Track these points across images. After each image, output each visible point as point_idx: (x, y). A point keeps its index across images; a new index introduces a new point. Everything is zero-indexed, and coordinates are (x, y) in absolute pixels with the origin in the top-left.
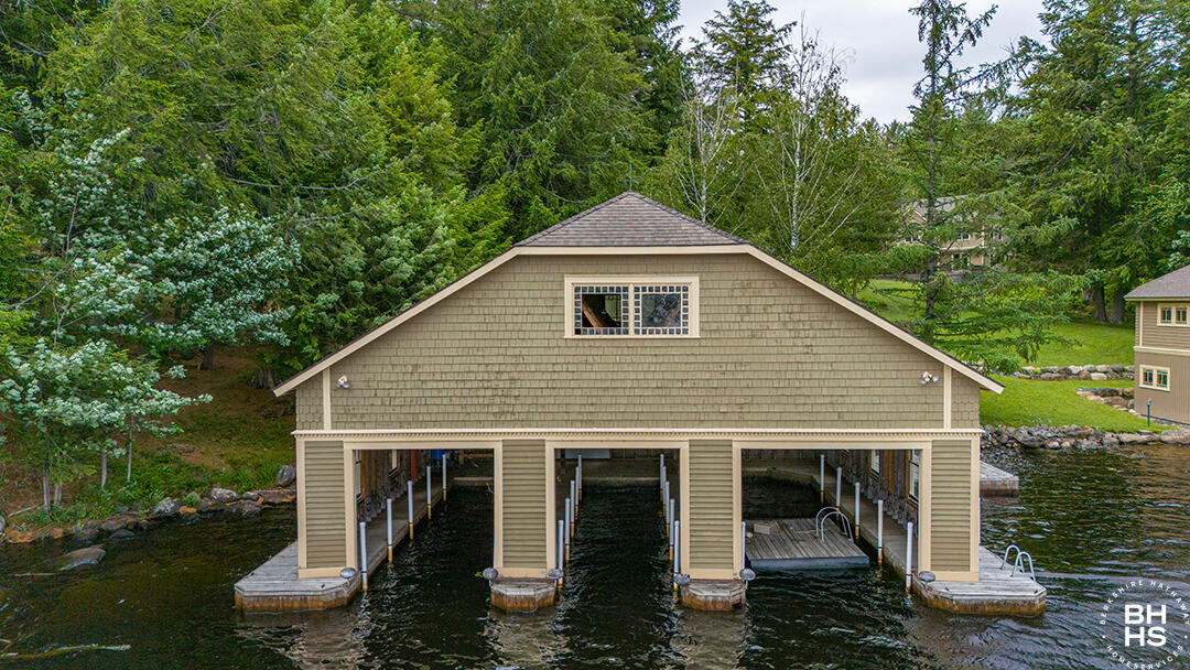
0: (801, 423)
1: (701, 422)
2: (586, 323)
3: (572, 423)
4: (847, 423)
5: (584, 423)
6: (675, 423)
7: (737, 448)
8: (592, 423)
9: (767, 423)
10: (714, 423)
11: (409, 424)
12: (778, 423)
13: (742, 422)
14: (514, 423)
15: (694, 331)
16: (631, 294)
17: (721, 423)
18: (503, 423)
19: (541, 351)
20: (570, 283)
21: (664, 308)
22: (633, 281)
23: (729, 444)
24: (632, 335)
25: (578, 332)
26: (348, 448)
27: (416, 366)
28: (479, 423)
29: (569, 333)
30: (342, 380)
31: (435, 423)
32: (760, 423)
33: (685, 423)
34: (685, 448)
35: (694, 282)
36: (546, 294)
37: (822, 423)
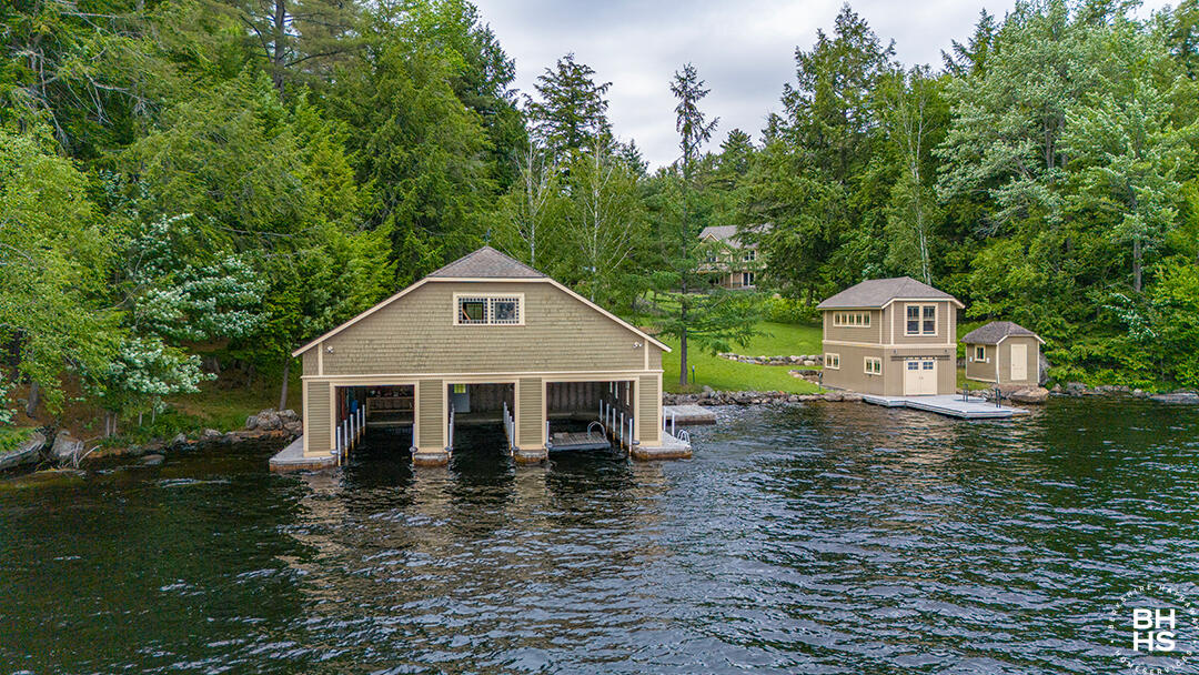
0: (576, 368)
1: (525, 369)
2: (465, 318)
3: (457, 370)
4: (598, 368)
5: (463, 370)
6: (512, 369)
7: (544, 382)
8: (467, 370)
9: (559, 368)
10: (533, 369)
11: (367, 372)
12: (564, 369)
13: (547, 368)
14: (426, 371)
15: (522, 322)
16: (489, 301)
17: (535, 369)
18: (418, 371)
19: (441, 332)
20: (456, 296)
21: (505, 310)
22: (490, 296)
23: (540, 380)
24: (489, 323)
25: (460, 322)
26: (332, 386)
27: (372, 340)
28: (407, 371)
29: (456, 323)
30: (330, 348)
31: (382, 371)
32: (556, 369)
33: (517, 369)
34: (517, 382)
35: (521, 296)
36: (444, 302)
37: (586, 368)
